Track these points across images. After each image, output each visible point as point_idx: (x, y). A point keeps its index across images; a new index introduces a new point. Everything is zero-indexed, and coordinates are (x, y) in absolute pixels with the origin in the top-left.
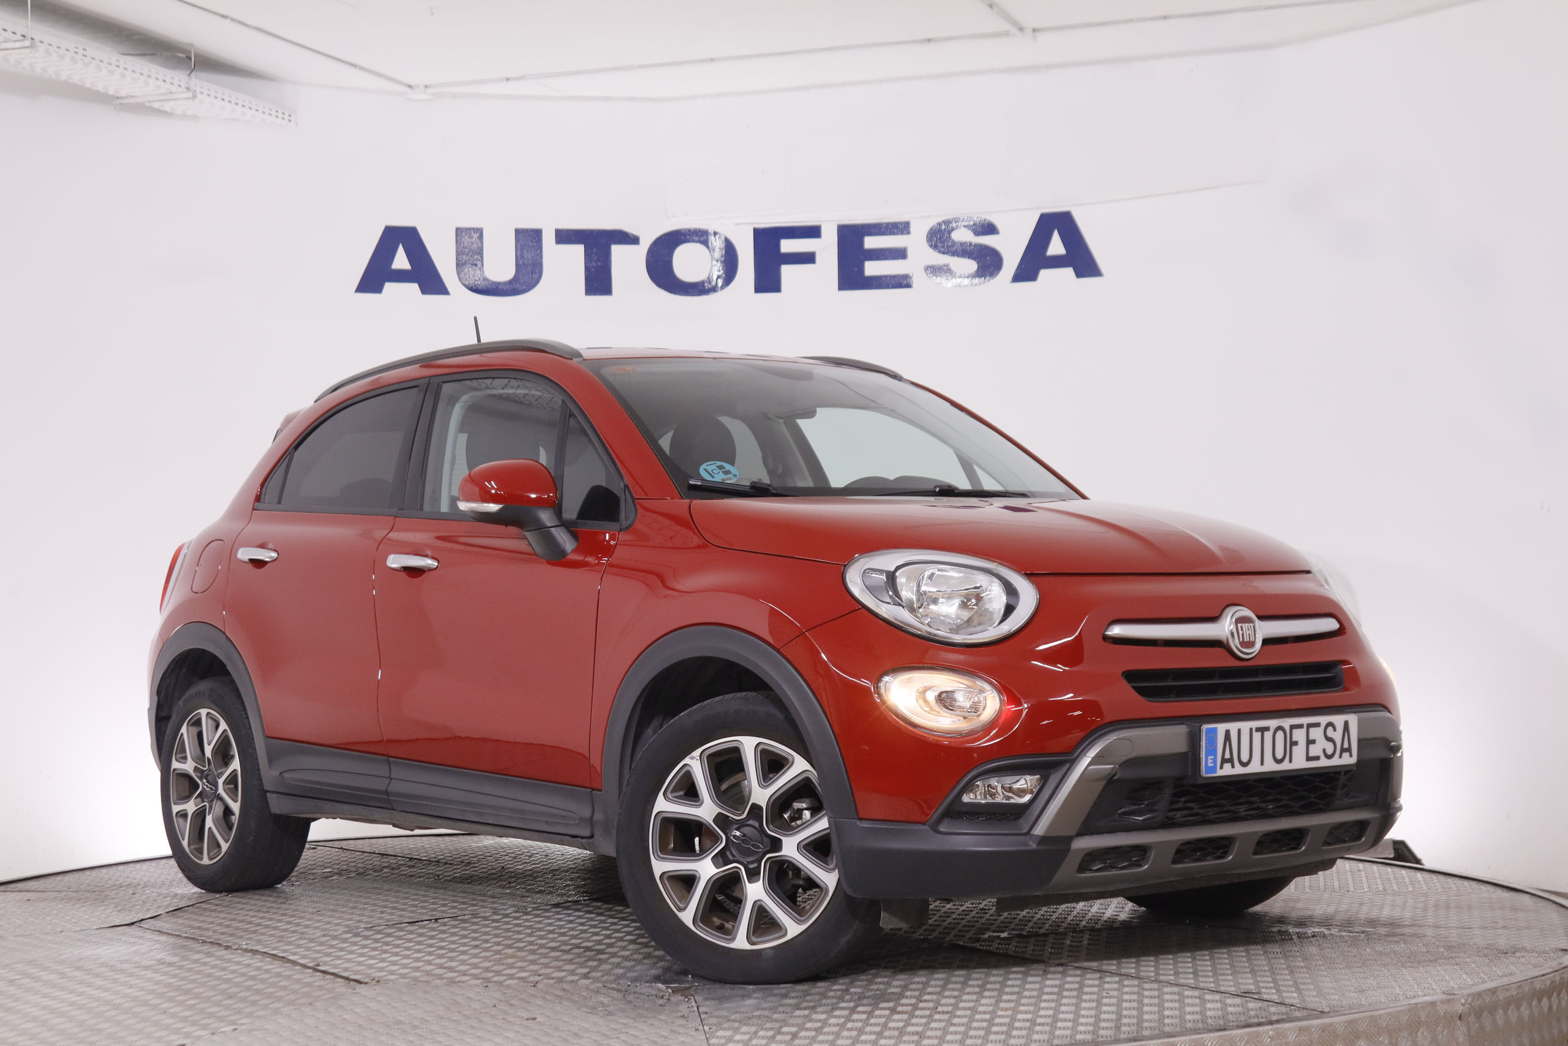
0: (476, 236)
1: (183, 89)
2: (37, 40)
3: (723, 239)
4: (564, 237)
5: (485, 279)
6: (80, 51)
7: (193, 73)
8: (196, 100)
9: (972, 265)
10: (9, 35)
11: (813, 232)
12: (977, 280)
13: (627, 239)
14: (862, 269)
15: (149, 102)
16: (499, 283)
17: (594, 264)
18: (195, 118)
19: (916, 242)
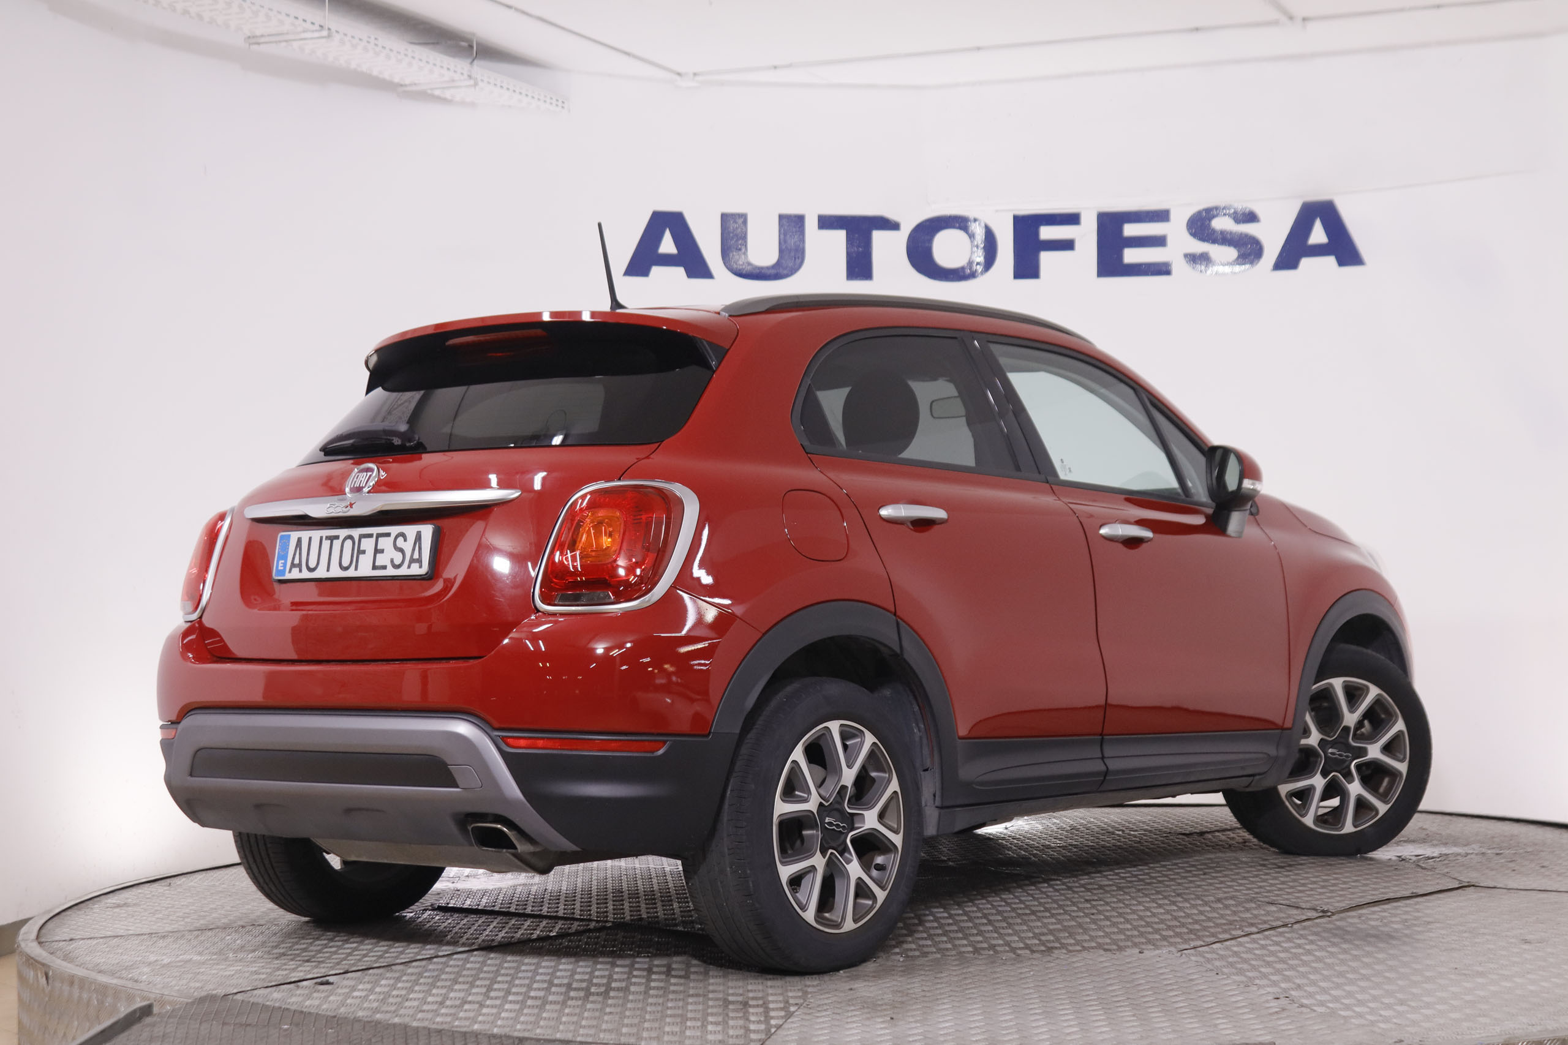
0: (740, 221)
1: (466, 76)
2: (333, 29)
3: (983, 225)
4: (827, 222)
5: (749, 264)
6: (372, 40)
7: (475, 61)
8: (477, 87)
9: (1232, 253)
10: (308, 25)
11: (1072, 219)
12: (1237, 268)
13: (887, 224)
14: (1120, 256)
15: (432, 89)
16: (762, 268)
17: (856, 249)
18: (473, 105)
19: (1176, 231)
